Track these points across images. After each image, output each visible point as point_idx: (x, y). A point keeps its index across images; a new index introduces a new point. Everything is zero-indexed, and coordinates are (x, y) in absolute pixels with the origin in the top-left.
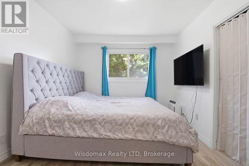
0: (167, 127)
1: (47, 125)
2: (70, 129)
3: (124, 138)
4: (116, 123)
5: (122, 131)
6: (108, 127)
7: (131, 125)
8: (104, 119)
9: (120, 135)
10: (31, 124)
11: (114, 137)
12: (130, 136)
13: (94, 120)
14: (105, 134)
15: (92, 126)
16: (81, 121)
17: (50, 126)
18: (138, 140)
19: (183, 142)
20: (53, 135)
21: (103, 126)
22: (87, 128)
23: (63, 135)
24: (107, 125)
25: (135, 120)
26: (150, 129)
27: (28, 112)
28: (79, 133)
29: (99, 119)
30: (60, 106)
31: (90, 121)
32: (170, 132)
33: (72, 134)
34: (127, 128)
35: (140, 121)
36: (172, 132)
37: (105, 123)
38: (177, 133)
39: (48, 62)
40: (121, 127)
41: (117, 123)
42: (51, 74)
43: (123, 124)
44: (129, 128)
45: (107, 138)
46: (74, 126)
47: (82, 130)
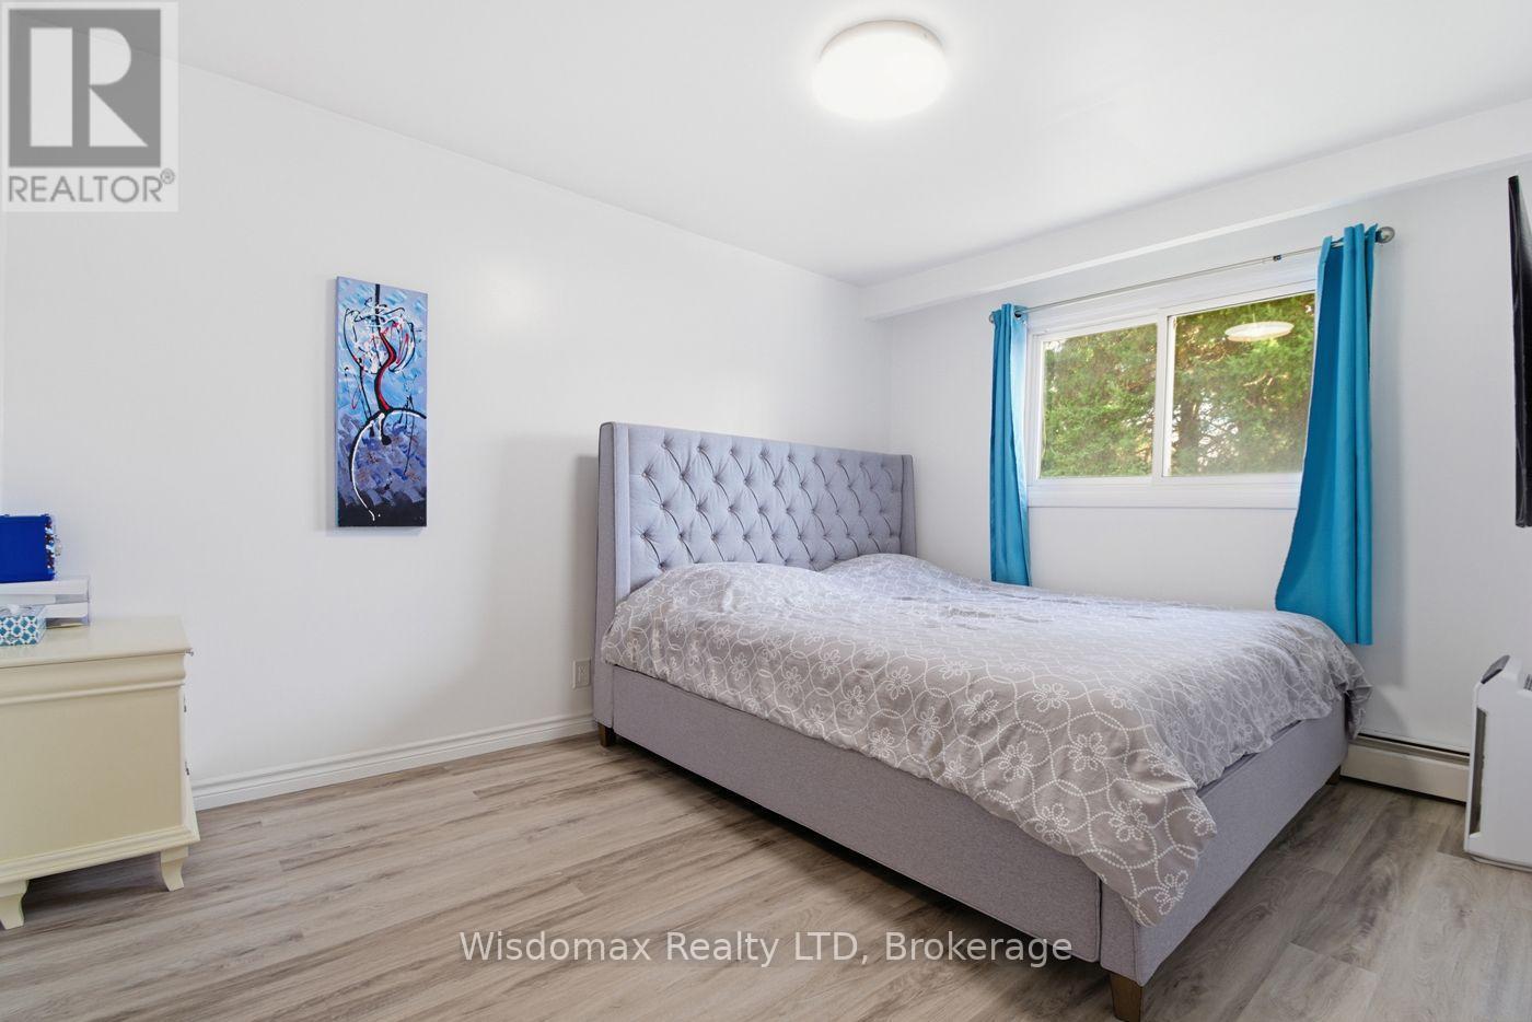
0: (1000, 730)
1: (656, 645)
2: (698, 668)
3: (826, 738)
4: (817, 673)
5: (829, 710)
6: (792, 682)
7: (864, 692)
8: (785, 653)
9: (820, 723)
10: (623, 636)
11: (802, 727)
12: (848, 736)
13: (758, 648)
14: (778, 706)
15: (752, 669)
16: (725, 648)
17: (662, 651)
18: (876, 759)
19: (1050, 825)
20: (662, 679)
21: (779, 678)
22: (738, 675)
23: (681, 685)
24: (791, 676)
25: (881, 675)
26: (928, 726)
27: (626, 598)
28: (714, 686)
29: (771, 647)
30: (703, 593)
31: (746, 649)
32: (1004, 760)
33: (701, 687)
34: (848, 699)
35: (898, 682)
36: (1015, 761)
37: (788, 667)
38: (1039, 773)
39: (703, 433)
40: (830, 694)
41: (819, 674)
42: (717, 479)
43: (836, 680)
44: (854, 703)
45: (782, 721)
46: (710, 659)
47: (725, 678)
